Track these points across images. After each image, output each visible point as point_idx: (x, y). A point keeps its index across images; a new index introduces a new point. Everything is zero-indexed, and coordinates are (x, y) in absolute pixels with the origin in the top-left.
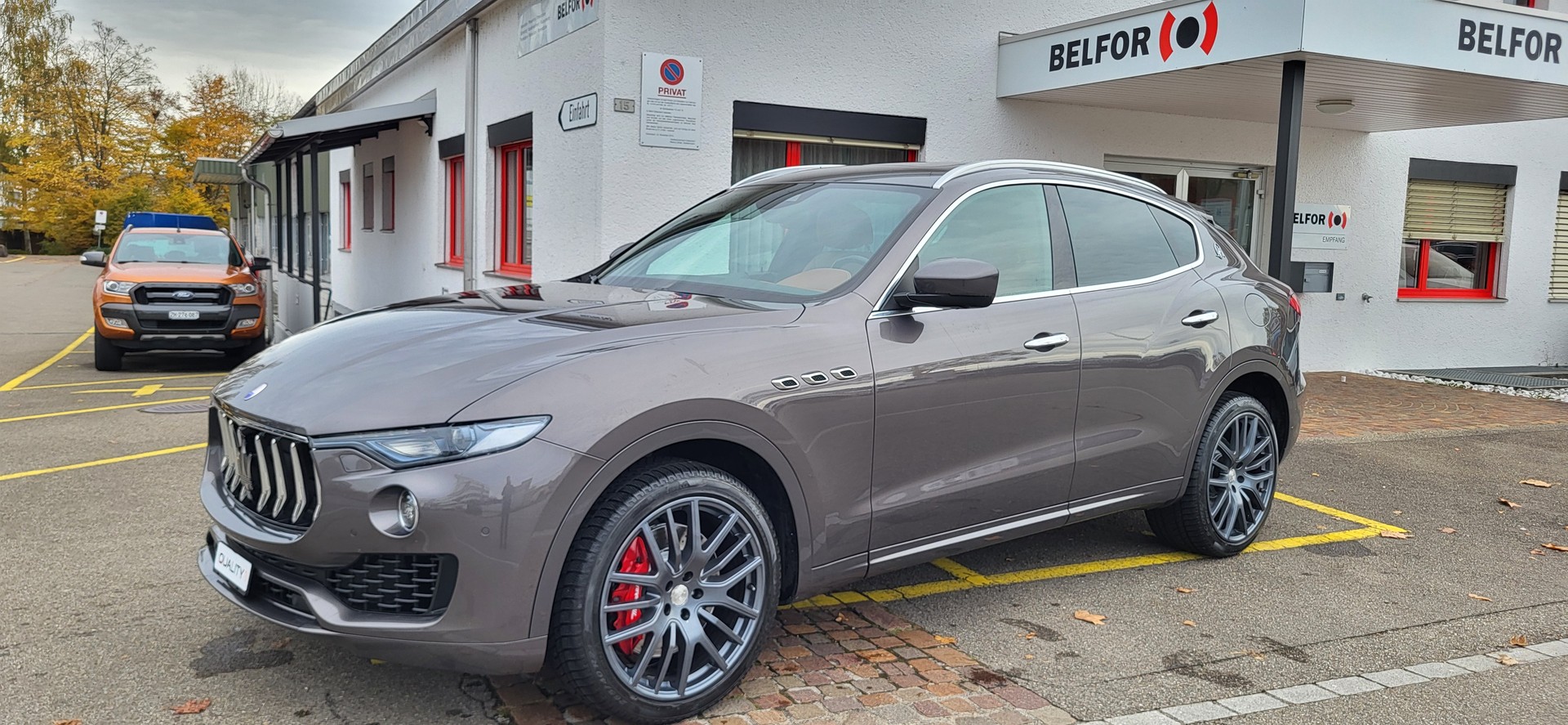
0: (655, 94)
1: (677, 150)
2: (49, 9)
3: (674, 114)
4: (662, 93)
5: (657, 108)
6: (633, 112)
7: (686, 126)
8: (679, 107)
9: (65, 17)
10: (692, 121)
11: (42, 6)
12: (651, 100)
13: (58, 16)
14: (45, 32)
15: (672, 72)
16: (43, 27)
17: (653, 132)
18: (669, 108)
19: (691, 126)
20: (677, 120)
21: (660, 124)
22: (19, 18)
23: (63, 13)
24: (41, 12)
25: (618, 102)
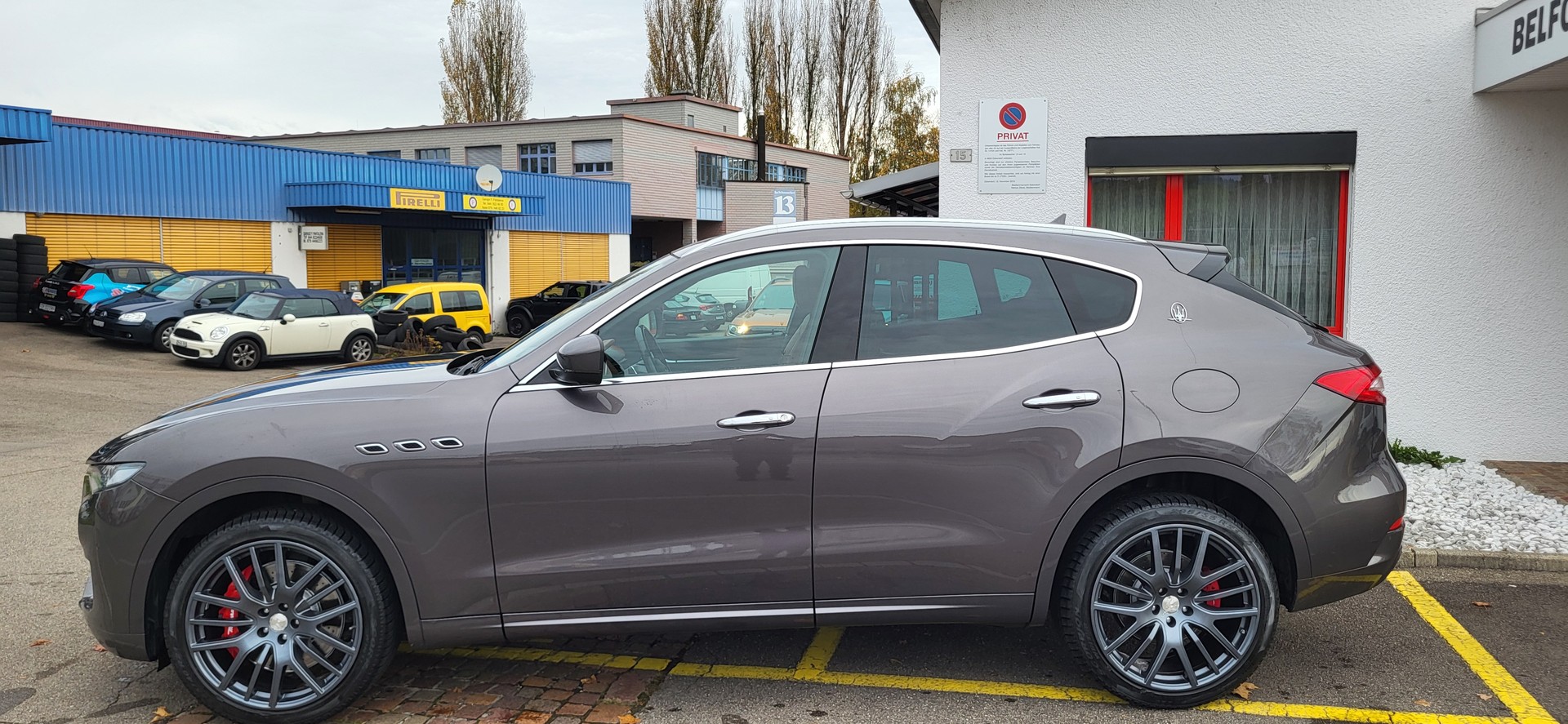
0: (994, 140)
1: (1020, 196)
2: (919, 87)
3: (1015, 158)
4: (1002, 139)
5: (997, 155)
6: (970, 161)
7: (1030, 170)
8: (1022, 151)
9: (931, 92)
10: (1036, 164)
11: (914, 86)
12: (989, 148)
13: (925, 92)
14: (916, 108)
15: (1013, 116)
16: (915, 103)
17: (992, 179)
18: (1010, 153)
19: (1035, 170)
20: (1018, 165)
21: (999, 170)
22: (897, 98)
23: (930, 89)
24: (914, 89)
25: (954, 153)
